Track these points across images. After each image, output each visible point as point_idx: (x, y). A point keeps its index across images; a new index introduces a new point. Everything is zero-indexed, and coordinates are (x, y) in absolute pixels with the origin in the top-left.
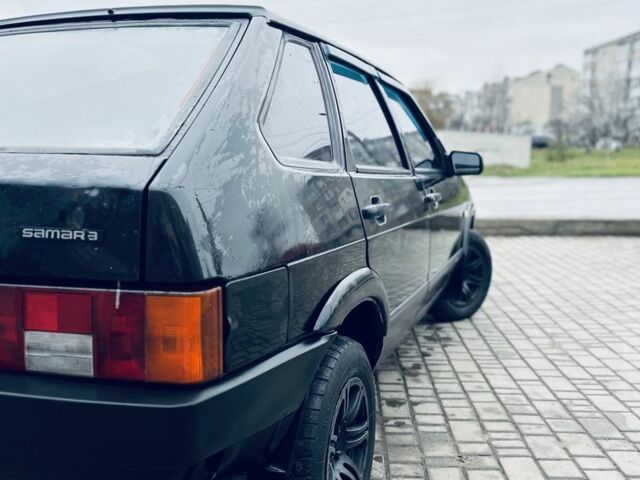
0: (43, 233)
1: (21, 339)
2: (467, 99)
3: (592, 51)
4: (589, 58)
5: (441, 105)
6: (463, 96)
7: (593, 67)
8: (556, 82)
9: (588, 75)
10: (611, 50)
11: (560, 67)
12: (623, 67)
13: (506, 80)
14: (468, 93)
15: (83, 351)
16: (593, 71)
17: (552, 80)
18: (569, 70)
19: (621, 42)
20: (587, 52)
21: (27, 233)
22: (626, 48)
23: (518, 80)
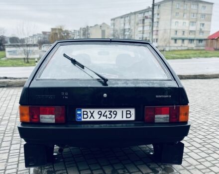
0: (160, 96)
1: (154, 116)
2: (74, 32)
3: (113, 19)
4: (113, 22)
5: (66, 34)
6: (73, 32)
7: (114, 25)
8: (103, 29)
9: (113, 27)
10: (119, 20)
11: (104, 24)
12: (123, 25)
13: (87, 27)
14: (75, 31)
15: (167, 118)
16: (114, 26)
17: (102, 28)
18: (107, 25)
19: (122, 17)
20: (112, 20)
21: (157, 96)
22: (123, 19)
23: (91, 27)
